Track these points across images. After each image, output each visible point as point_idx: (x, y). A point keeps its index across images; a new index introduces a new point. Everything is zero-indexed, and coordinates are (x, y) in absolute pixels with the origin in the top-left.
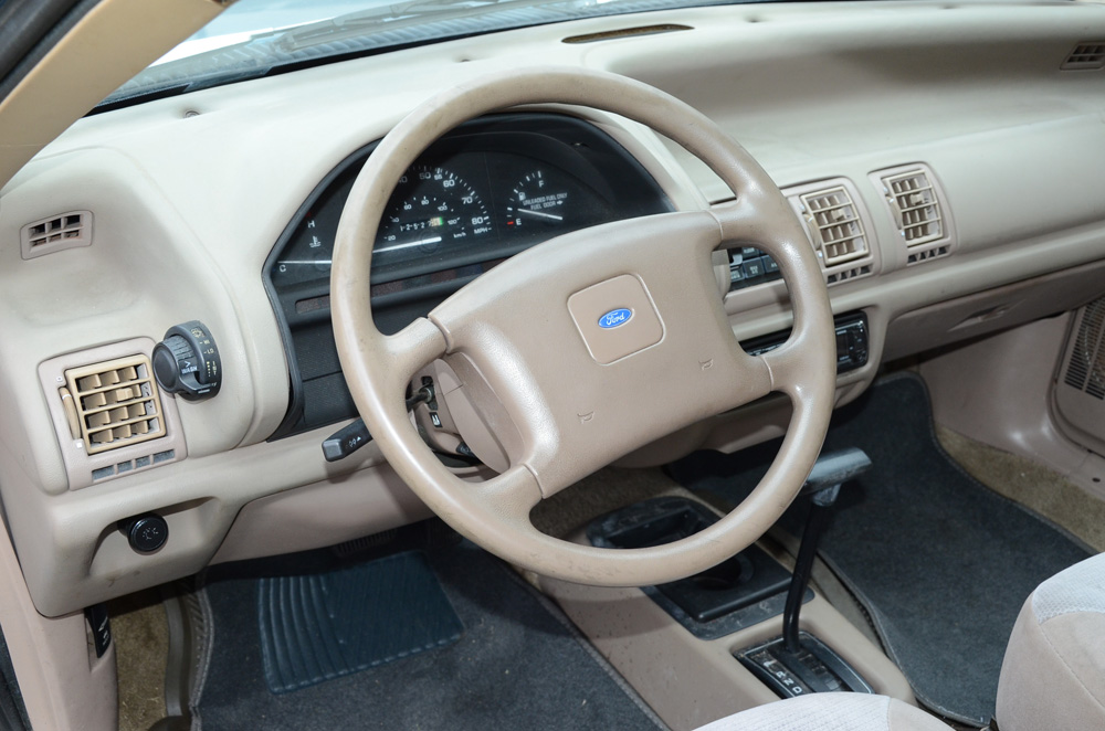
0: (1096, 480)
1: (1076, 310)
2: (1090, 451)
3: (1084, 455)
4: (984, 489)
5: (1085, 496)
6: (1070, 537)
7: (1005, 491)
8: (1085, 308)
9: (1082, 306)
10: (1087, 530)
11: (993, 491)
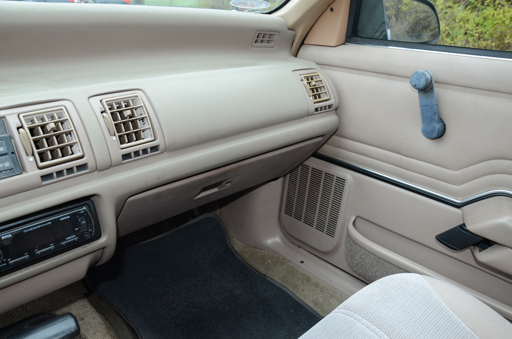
0: (302, 262)
1: (285, 176)
2: (299, 247)
3: (297, 248)
4: (252, 270)
5: (297, 271)
6: (291, 294)
7: (262, 270)
8: (289, 175)
9: (287, 174)
10: (299, 290)
11: (257, 271)
